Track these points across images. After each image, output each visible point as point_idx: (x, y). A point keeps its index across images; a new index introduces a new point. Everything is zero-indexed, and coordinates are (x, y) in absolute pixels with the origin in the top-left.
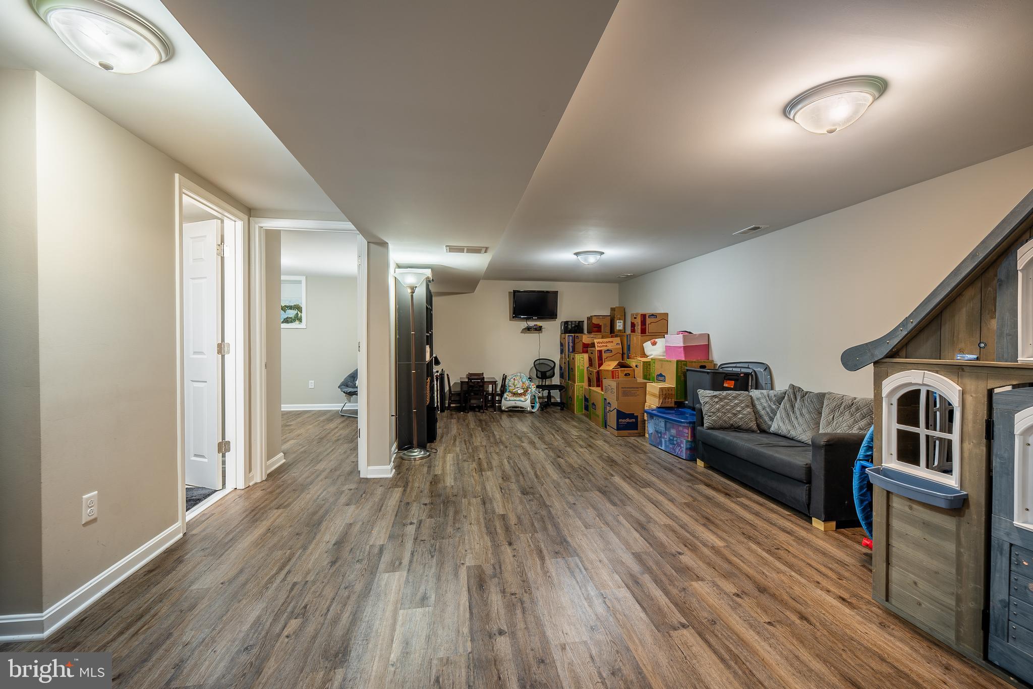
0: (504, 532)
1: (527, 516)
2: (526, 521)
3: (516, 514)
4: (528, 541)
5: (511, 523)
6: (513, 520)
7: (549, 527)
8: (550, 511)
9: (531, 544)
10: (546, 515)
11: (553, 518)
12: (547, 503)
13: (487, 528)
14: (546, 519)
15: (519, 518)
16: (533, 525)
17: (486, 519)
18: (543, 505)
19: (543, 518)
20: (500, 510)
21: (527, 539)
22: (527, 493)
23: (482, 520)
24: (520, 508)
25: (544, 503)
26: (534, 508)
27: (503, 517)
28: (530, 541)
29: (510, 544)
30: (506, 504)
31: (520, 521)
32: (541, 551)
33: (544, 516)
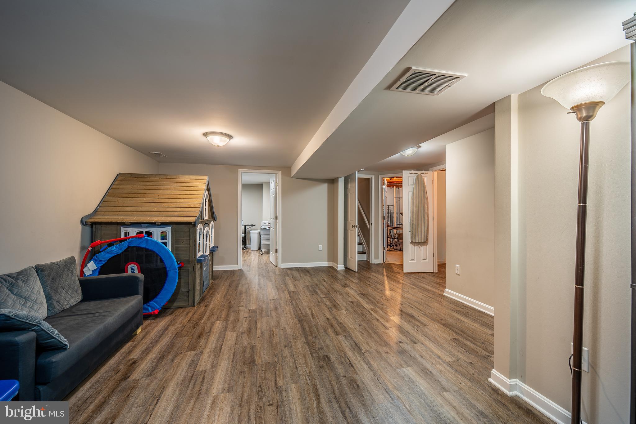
0: (333, 325)
1: (321, 335)
2: (322, 331)
3: (329, 336)
4: (319, 320)
5: (331, 330)
6: (330, 331)
7: (307, 328)
8: (306, 340)
9: (317, 320)
10: (309, 336)
11: (304, 334)
12: (307, 347)
13: (343, 326)
14: (309, 333)
15: (327, 333)
16: (317, 329)
17: (348, 331)
18: (310, 344)
19: (311, 333)
20: (341, 338)
21: (319, 321)
22: (324, 359)
23: (350, 331)
24: (328, 341)
25: (309, 346)
26: (317, 341)
27: (337, 334)
28: (318, 321)
29: (328, 319)
30: (339, 345)
31: (326, 331)
32: (312, 316)
33: (310, 335)
